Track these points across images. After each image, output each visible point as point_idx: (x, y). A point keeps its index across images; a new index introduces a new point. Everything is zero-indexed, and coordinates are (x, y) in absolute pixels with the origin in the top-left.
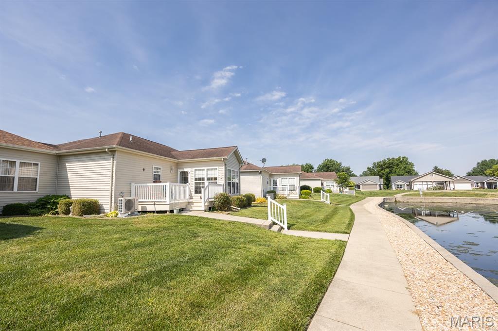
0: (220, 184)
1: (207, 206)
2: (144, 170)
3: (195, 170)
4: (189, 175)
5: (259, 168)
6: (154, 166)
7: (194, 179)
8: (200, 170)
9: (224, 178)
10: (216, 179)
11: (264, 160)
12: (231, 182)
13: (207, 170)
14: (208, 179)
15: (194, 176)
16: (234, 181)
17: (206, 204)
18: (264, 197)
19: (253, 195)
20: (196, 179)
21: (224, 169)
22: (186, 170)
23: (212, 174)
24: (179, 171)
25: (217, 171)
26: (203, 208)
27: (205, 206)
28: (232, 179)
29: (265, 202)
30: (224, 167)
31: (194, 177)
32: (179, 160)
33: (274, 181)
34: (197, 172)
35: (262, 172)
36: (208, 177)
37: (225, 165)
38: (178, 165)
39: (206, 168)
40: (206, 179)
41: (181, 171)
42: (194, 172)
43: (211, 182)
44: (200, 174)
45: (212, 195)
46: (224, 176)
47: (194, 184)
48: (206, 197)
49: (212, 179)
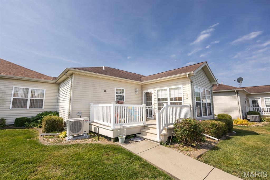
0: (185, 105)
1: (165, 135)
2: (105, 91)
3: (158, 91)
4: (153, 95)
5: (235, 88)
6: (116, 88)
7: (157, 99)
8: (162, 90)
9: (190, 98)
10: (180, 99)
11: (240, 80)
12: (201, 102)
13: (170, 89)
14: (171, 99)
15: (157, 96)
16: (204, 101)
17: (164, 132)
18: (243, 119)
19: (229, 116)
20: (159, 100)
21: (190, 88)
22: (149, 91)
23: (175, 94)
24: (144, 92)
25: (181, 91)
26: (158, 139)
27: (160, 134)
28: (202, 100)
29: (247, 124)
30: (190, 85)
31: (157, 98)
32: (143, 82)
33: (253, 101)
34: (160, 93)
35: (239, 92)
36: (171, 97)
37: (192, 82)
38: (143, 87)
39: (168, 88)
40: (169, 99)
41: (146, 92)
42: (157, 93)
43: (175, 103)
44: (163, 95)
45: (172, 120)
46: (190, 96)
47: (157, 104)
48: (164, 123)
49: (176, 99)
